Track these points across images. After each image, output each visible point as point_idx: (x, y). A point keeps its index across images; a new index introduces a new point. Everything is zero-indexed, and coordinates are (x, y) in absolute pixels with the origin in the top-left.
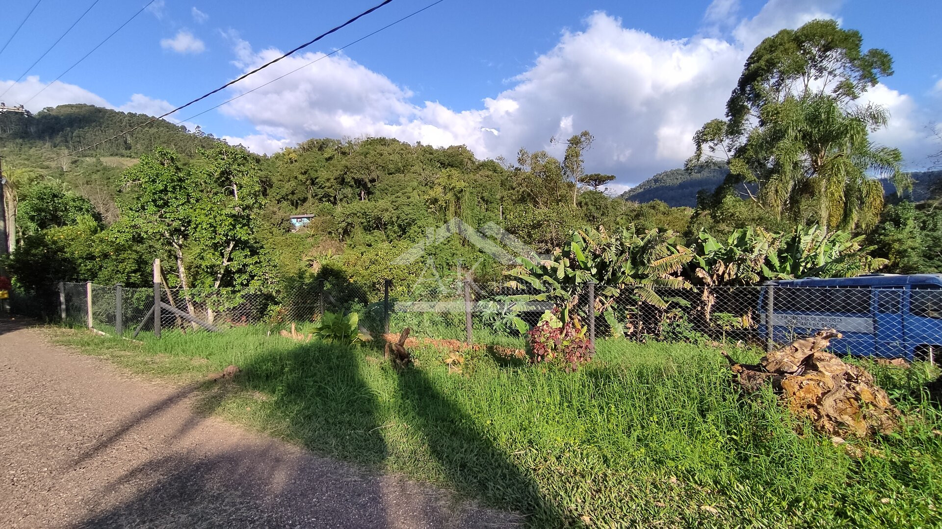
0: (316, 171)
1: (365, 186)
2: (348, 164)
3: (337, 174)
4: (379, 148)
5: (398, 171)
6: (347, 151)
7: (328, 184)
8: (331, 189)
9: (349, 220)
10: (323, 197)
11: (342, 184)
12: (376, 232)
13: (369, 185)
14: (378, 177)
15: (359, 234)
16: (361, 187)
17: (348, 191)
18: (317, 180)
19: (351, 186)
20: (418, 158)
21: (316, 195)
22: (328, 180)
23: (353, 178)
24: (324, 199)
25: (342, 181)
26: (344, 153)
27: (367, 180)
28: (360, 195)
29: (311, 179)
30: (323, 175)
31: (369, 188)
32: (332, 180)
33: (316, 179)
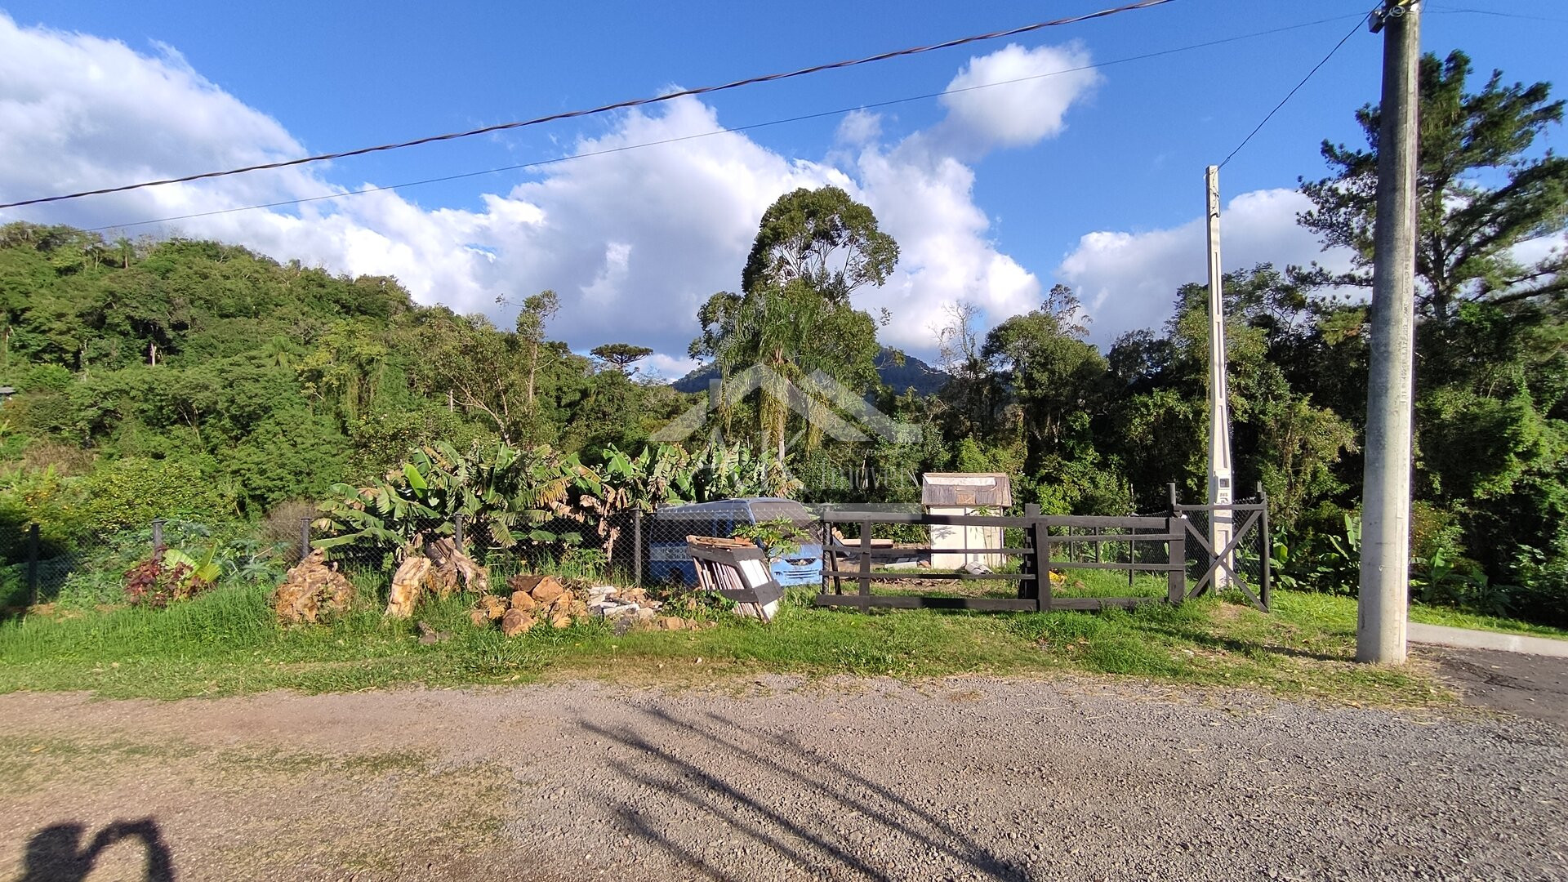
0: (27, 295)
1: (159, 336)
2: (116, 287)
3: (86, 304)
4: (201, 263)
5: (244, 311)
6: (118, 258)
7: (58, 325)
8: (67, 337)
9: (109, 404)
10: (44, 351)
11: (98, 328)
12: (178, 431)
13: (170, 334)
14: (193, 320)
15: (132, 432)
16: (150, 337)
17: (113, 344)
18: (27, 315)
19: (124, 334)
20: (291, 291)
21: (23, 347)
22: (60, 316)
23: (129, 317)
24: (46, 357)
25: (98, 322)
26: (110, 263)
27: (165, 325)
28: (146, 353)
29: (11, 311)
30: (44, 305)
31: (170, 341)
32: (70, 318)
33: (24, 311)
